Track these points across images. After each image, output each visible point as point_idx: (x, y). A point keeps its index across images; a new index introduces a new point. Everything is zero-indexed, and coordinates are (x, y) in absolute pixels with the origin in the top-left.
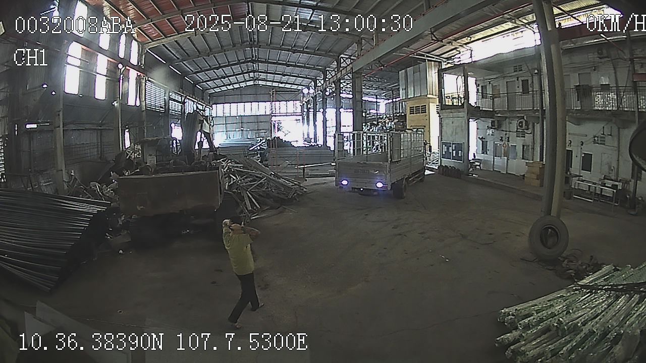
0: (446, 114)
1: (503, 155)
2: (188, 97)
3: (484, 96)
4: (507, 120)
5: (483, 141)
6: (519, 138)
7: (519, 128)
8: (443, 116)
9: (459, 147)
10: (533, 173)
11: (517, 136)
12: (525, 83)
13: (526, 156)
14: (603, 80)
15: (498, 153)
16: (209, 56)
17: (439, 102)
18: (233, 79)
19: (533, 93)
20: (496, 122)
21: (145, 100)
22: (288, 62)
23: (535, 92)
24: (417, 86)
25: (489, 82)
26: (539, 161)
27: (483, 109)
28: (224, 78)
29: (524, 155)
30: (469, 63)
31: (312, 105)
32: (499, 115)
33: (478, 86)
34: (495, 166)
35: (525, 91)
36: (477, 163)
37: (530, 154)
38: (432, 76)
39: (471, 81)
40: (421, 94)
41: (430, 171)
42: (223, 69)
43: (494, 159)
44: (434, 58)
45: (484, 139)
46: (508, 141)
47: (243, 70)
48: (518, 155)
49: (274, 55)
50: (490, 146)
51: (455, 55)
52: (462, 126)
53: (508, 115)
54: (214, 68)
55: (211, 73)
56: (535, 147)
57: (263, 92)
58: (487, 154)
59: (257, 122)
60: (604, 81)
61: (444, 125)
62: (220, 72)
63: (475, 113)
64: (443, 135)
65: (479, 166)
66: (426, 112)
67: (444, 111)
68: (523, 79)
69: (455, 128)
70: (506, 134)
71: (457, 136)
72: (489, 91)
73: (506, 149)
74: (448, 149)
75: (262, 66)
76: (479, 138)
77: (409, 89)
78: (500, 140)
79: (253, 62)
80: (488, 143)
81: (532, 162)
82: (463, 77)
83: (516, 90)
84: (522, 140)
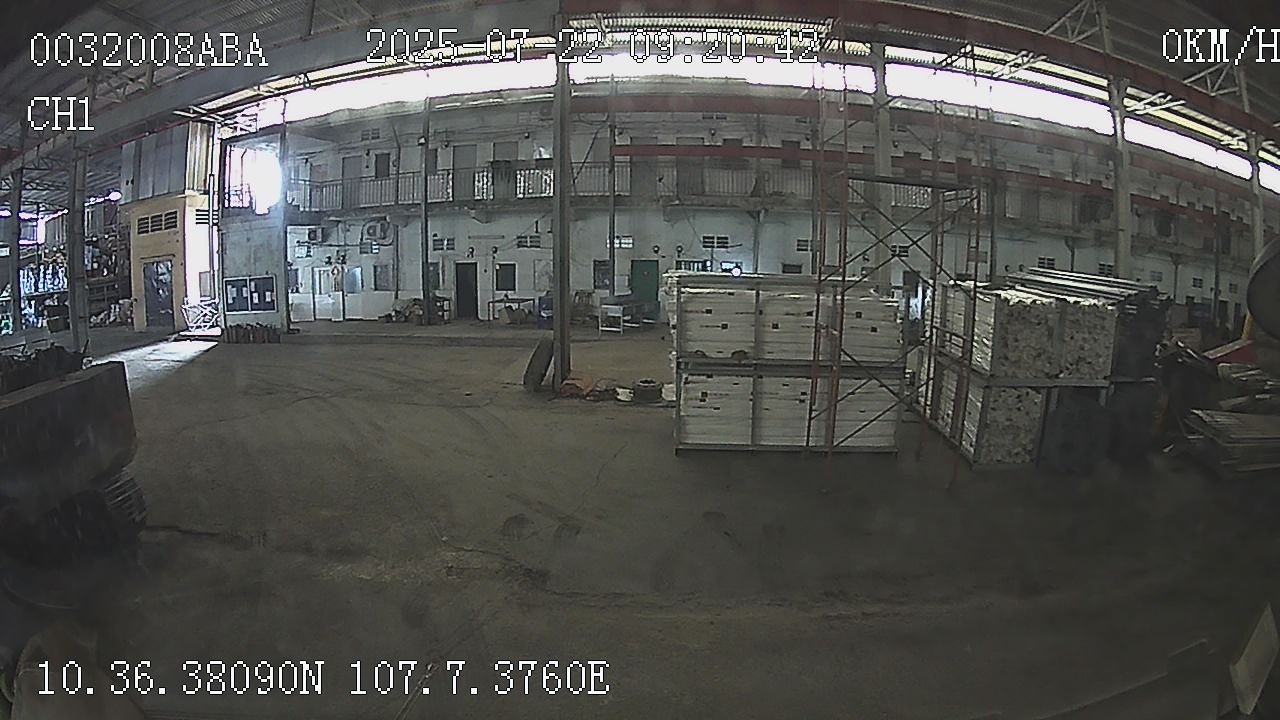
0: (234, 225)
1: (333, 290)
4: (340, 226)
6: (365, 255)
7: (367, 237)
8: (227, 229)
9: (265, 285)
11: (361, 253)
12: (382, 159)
13: (382, 284)
14: (542, 153)
19: (398, 177)
20: (319, 231)
23: (401, 175)
24: (162, 173)
25: (306, 160)
29: (378, 283)
34: (317, 312)
35: (382, 172)
37: (390, 279)
38: (196, 152)
40: (168, 189)
41: (205, 342)
43: (313, 299)
44: (204, 115)
46: (344, 263)
48: (365, 284)
50: (304, 277)
56: (400, 267)
58: (297, 291)
61: (228, 245)
63: (294, 217)
64: (225, 265)
66: (175, 226)
67: (229, 219)
68: (378, 152)
69: (253, 249)
70: (338, 251)
71: (258, 264)
72: (304, 176)
73: (339, 277)
74: (239, 292)
77: (142, 181)
78: (327, 263)
80: (300, 272)
83: (361, 172)
84: (372, 258)
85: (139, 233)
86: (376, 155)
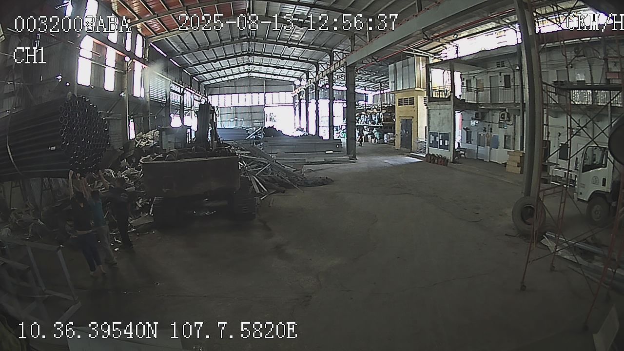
0: (433, 106)
1: (486, 145)
2: (186, 88)
3: (468, 89)
4: (490, 112)
5: (467, 132)
6: (501, 129)
7: (501, 119)
8: (431, 108)
9: (445, 137)
10: (514, 161)
11: (499, 127)
12: (507, 78)
13: (508, 146)
14: (579, 77)
15: (481, 142)
16: (208, 50)
17: (427, 95)
18: (228, 72)
19: (515, 88)
20: (480, 113)
21: (149, 92)
22: (283, 55)
23: (516, 87)
24: (406, 79)
25: (474, 76)
26: (519, 150)
27: (468, 102)
28: (220, 71)
29: (506, 145)
30: (455, 58)
31: (304, 97)
32: (483, 107)
33: (464, 80)
34: (478, 155)
35: (507, 85)
36: (461, 152)
37: (511, 144)
38: (421, 70)
39: (457, 75)
40: (409, 86)
41: (418, 159)
42: (220, 62)
43: (478, 148)
44: (421, 53)
45: (469, 129)
46: (491, 132)
47: (239, 62)
48: (500, 144)
49: (269, 48)
50: (474, 136)
51: (442, 51)
52: (448, 118)
53: (491, 107)
54: (213, 61)
55: (209, 66)
56: (516, 138)
57: (256, 84)
58: (471, 143)
59: (251, 113)
60: (581, 77)
61: (431, 116)
62: (217, 65)
63: (460, 105)
64: (430, 125)
65: (464, 154)
66: (414, 104)
67: (431, 103)
68: (505, 74)
69: (441, 119)
70: (489, 125)
71: (443, 126)
72: (474, 85)
73: (489, 139)
74: (435, 138)
75: (257, 59)
76: (464, 128)
77: (398, 82)
78: (484, 131)
79: (249, 55)
80: (472, 133)
81: (513, 151)
82: (449, 72)
83: (498, 85)
84: (504, 131)
85: (399, 105)
86: (505, 76)
